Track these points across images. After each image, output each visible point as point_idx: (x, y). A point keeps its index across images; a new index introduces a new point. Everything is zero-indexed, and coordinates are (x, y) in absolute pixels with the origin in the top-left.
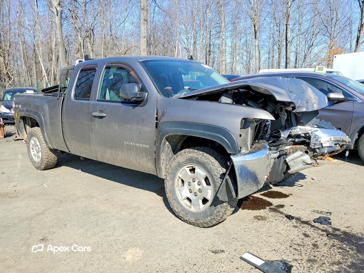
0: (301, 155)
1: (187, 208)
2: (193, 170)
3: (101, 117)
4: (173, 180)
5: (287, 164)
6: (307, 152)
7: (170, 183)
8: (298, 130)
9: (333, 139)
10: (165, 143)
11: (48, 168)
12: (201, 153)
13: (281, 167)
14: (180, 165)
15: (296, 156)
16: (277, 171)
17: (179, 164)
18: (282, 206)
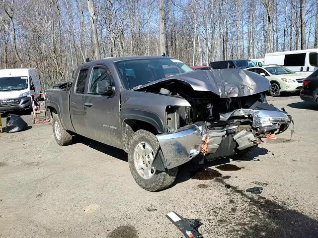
0: (246, 134)
1: (142, 176)
2: (144, 146)
3: (90, 106)
4: (132, 154)
5: (235, 141)
6: (251, 131)
7: (131, 156)
8: (241, 112)
9: (271, 119)
10: (125, 126)
11: (65, 144)
12: (148, 132)
13: (230, 144)
14: (136, 143)
15: (241, 134)
16: (227, 147)
17: (135, 141)
18: (228, 177)
